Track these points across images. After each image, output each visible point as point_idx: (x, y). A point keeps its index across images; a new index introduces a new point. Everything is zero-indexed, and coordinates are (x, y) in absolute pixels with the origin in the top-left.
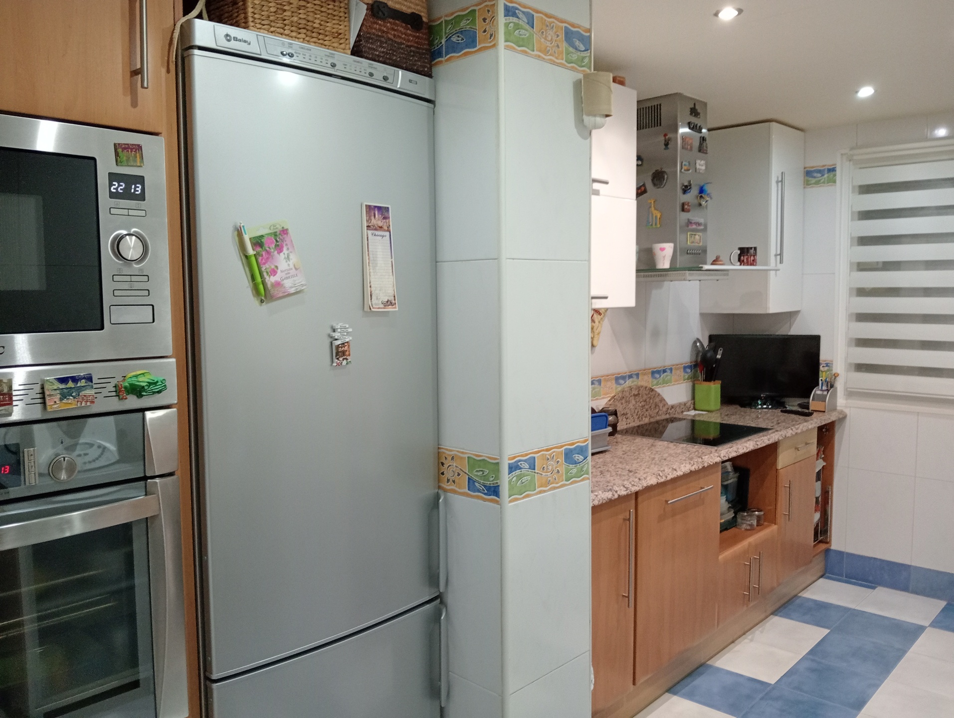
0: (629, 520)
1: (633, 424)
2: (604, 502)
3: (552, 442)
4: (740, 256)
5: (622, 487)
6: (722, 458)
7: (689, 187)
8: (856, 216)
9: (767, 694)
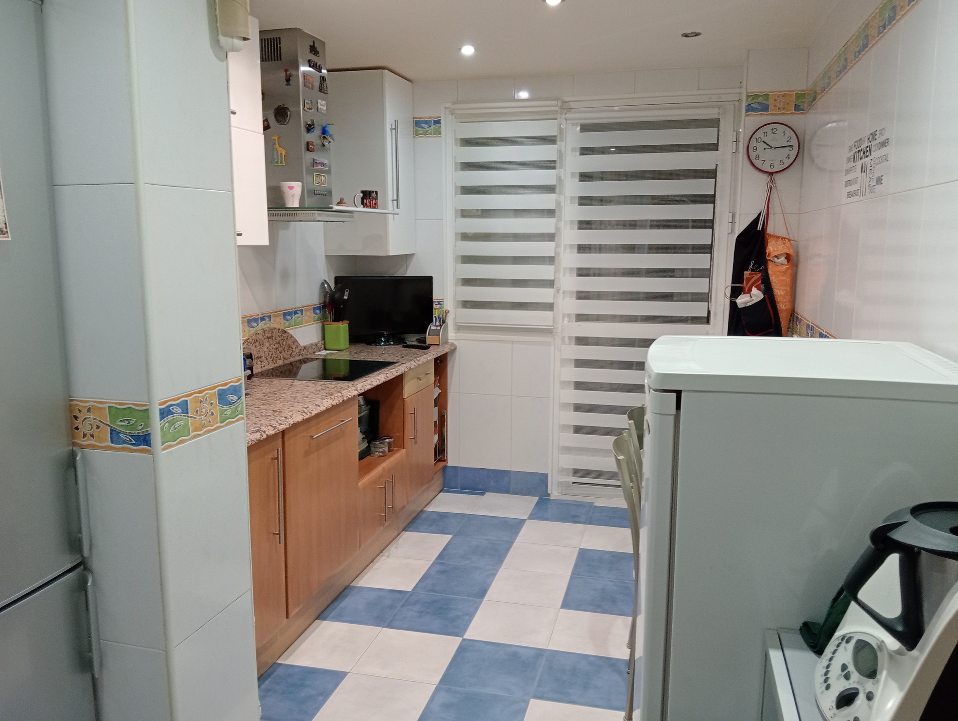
0: (277, 458)
1: (267, 367)
2: (253, 443)
3: (204, 383)
4: (363, 199)
5: (269, 427)
6: (359, 391)
7: (312, 127)
8: (459, 167)
9: (407, 600)
